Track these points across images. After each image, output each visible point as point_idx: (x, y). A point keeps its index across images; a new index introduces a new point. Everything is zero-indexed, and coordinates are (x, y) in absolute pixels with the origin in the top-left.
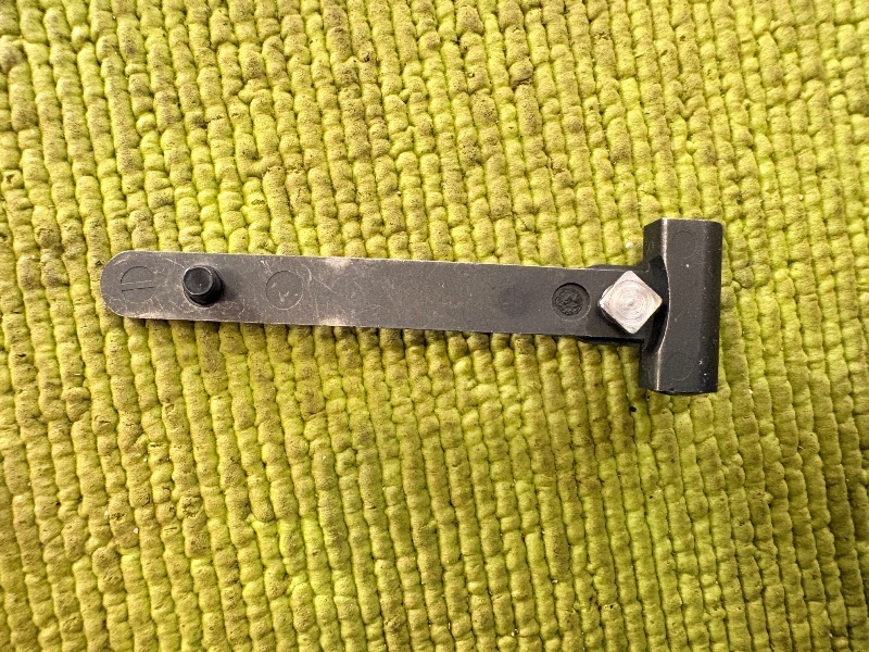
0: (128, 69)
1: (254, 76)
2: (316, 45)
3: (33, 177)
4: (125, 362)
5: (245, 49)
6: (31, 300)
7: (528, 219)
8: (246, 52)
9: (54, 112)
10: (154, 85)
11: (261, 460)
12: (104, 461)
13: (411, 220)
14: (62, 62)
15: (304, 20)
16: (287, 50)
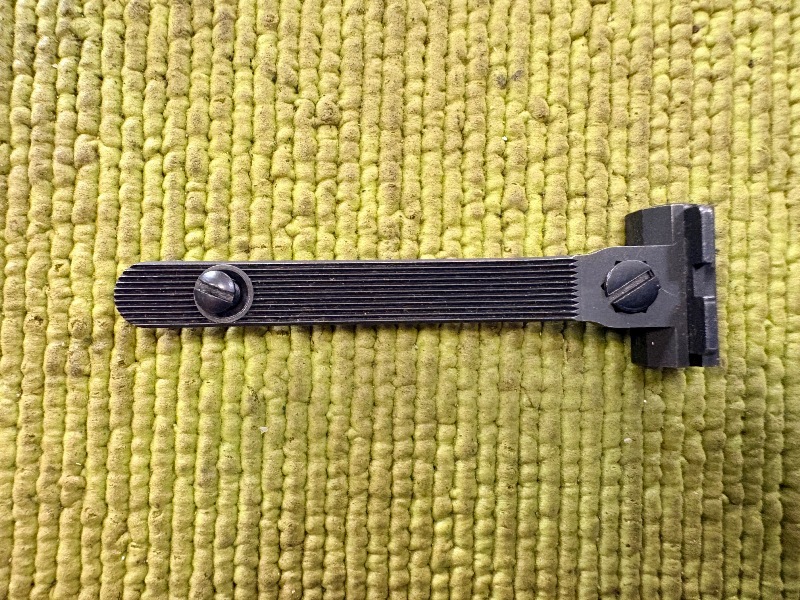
0: (189, 186)
1: (304, 214)
2: (367, 196)
3: (79, 270)
4: (125, 461)
5: (301, 187)
6: (51, 385)
7: (535, 397)
8: (301, 190)
9: (113, 213)
10: (209, 205)
11: (232, 579)
12: (85, 552)
13: (423, 376)
14: (130, 170)
15: (361, 169)
16: (340, 195)
